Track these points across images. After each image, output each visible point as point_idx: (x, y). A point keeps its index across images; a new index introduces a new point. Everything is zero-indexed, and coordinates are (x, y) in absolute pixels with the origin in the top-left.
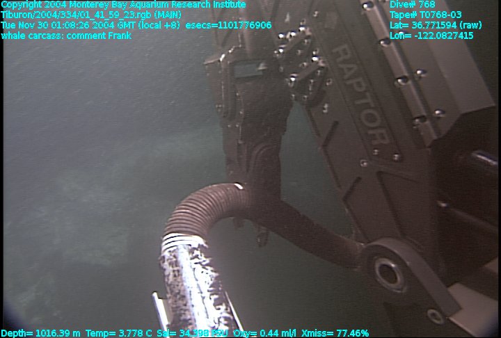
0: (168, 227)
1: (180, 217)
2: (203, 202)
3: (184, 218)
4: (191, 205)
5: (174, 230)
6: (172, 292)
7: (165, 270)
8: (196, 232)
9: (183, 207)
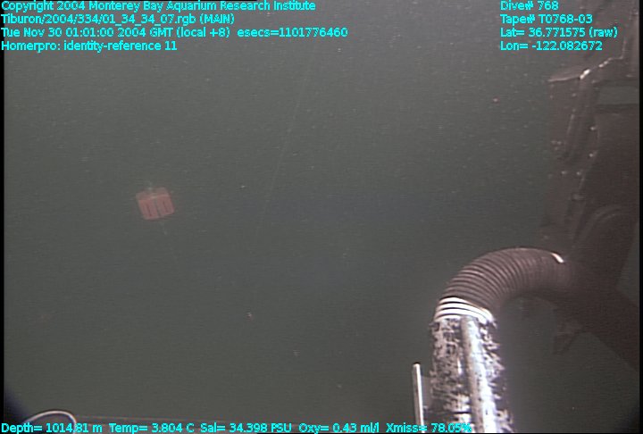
0: (451, 289)
1: (469, 280)
2: (503, 267)
3: (475, 282)
4: (487, 267)
5: (459, 294)
6: (439, 370)
7: (436, 340)
8: (486, 304)
9: (476, 267)
